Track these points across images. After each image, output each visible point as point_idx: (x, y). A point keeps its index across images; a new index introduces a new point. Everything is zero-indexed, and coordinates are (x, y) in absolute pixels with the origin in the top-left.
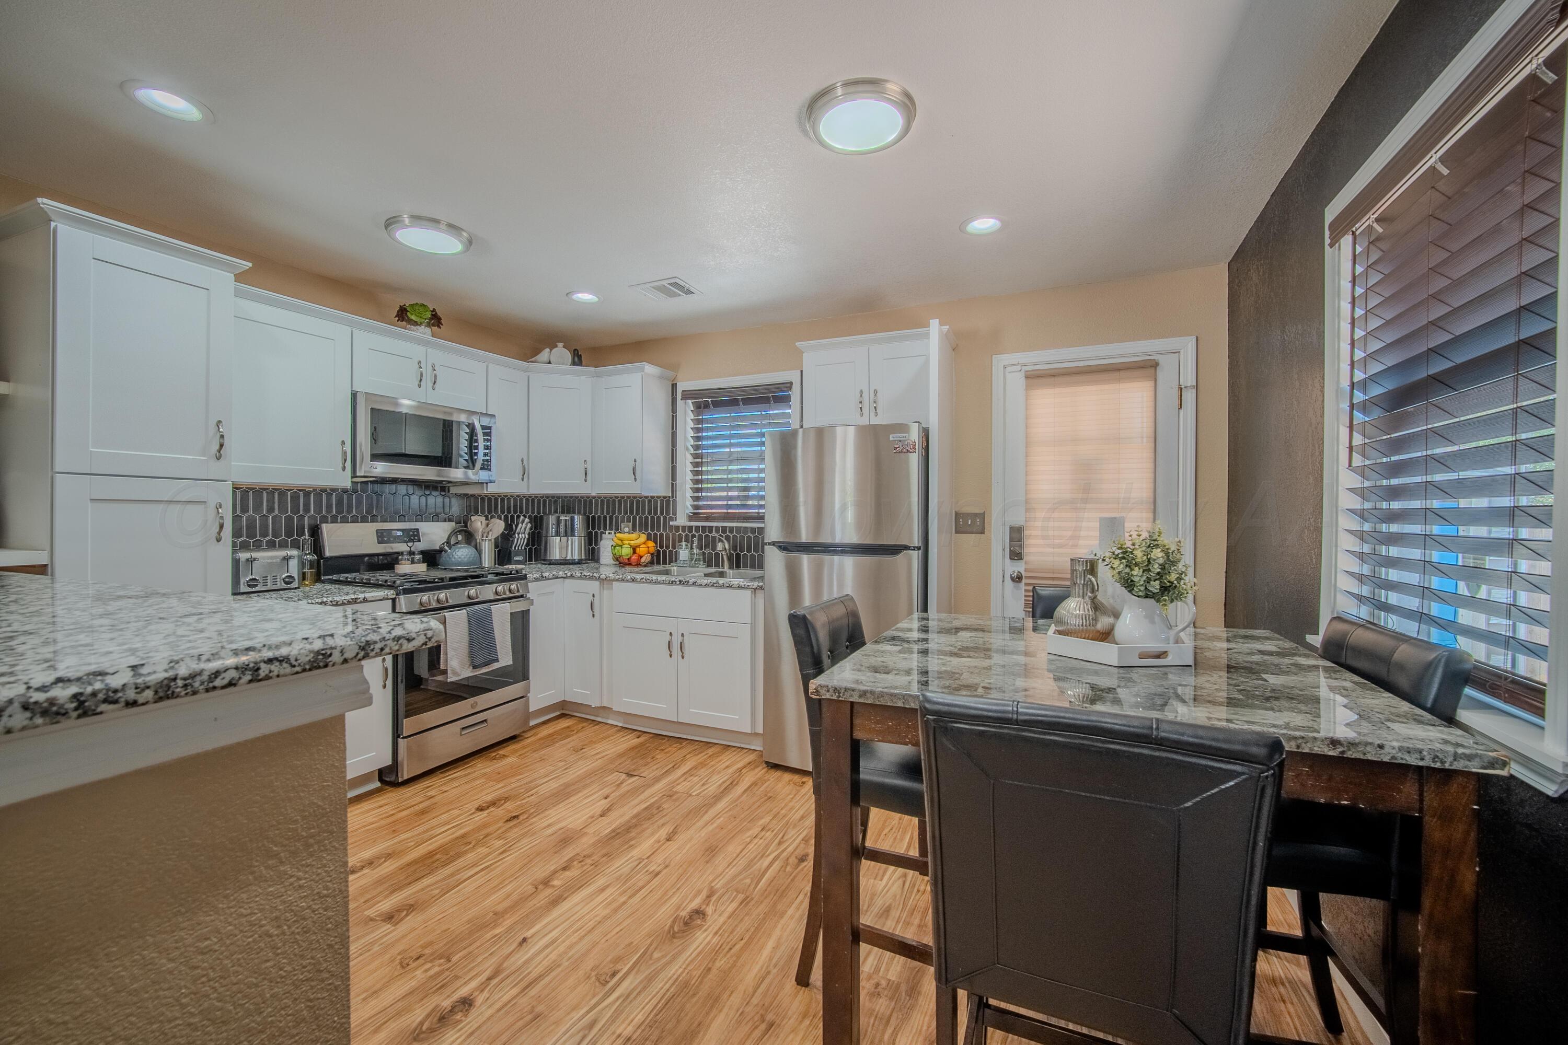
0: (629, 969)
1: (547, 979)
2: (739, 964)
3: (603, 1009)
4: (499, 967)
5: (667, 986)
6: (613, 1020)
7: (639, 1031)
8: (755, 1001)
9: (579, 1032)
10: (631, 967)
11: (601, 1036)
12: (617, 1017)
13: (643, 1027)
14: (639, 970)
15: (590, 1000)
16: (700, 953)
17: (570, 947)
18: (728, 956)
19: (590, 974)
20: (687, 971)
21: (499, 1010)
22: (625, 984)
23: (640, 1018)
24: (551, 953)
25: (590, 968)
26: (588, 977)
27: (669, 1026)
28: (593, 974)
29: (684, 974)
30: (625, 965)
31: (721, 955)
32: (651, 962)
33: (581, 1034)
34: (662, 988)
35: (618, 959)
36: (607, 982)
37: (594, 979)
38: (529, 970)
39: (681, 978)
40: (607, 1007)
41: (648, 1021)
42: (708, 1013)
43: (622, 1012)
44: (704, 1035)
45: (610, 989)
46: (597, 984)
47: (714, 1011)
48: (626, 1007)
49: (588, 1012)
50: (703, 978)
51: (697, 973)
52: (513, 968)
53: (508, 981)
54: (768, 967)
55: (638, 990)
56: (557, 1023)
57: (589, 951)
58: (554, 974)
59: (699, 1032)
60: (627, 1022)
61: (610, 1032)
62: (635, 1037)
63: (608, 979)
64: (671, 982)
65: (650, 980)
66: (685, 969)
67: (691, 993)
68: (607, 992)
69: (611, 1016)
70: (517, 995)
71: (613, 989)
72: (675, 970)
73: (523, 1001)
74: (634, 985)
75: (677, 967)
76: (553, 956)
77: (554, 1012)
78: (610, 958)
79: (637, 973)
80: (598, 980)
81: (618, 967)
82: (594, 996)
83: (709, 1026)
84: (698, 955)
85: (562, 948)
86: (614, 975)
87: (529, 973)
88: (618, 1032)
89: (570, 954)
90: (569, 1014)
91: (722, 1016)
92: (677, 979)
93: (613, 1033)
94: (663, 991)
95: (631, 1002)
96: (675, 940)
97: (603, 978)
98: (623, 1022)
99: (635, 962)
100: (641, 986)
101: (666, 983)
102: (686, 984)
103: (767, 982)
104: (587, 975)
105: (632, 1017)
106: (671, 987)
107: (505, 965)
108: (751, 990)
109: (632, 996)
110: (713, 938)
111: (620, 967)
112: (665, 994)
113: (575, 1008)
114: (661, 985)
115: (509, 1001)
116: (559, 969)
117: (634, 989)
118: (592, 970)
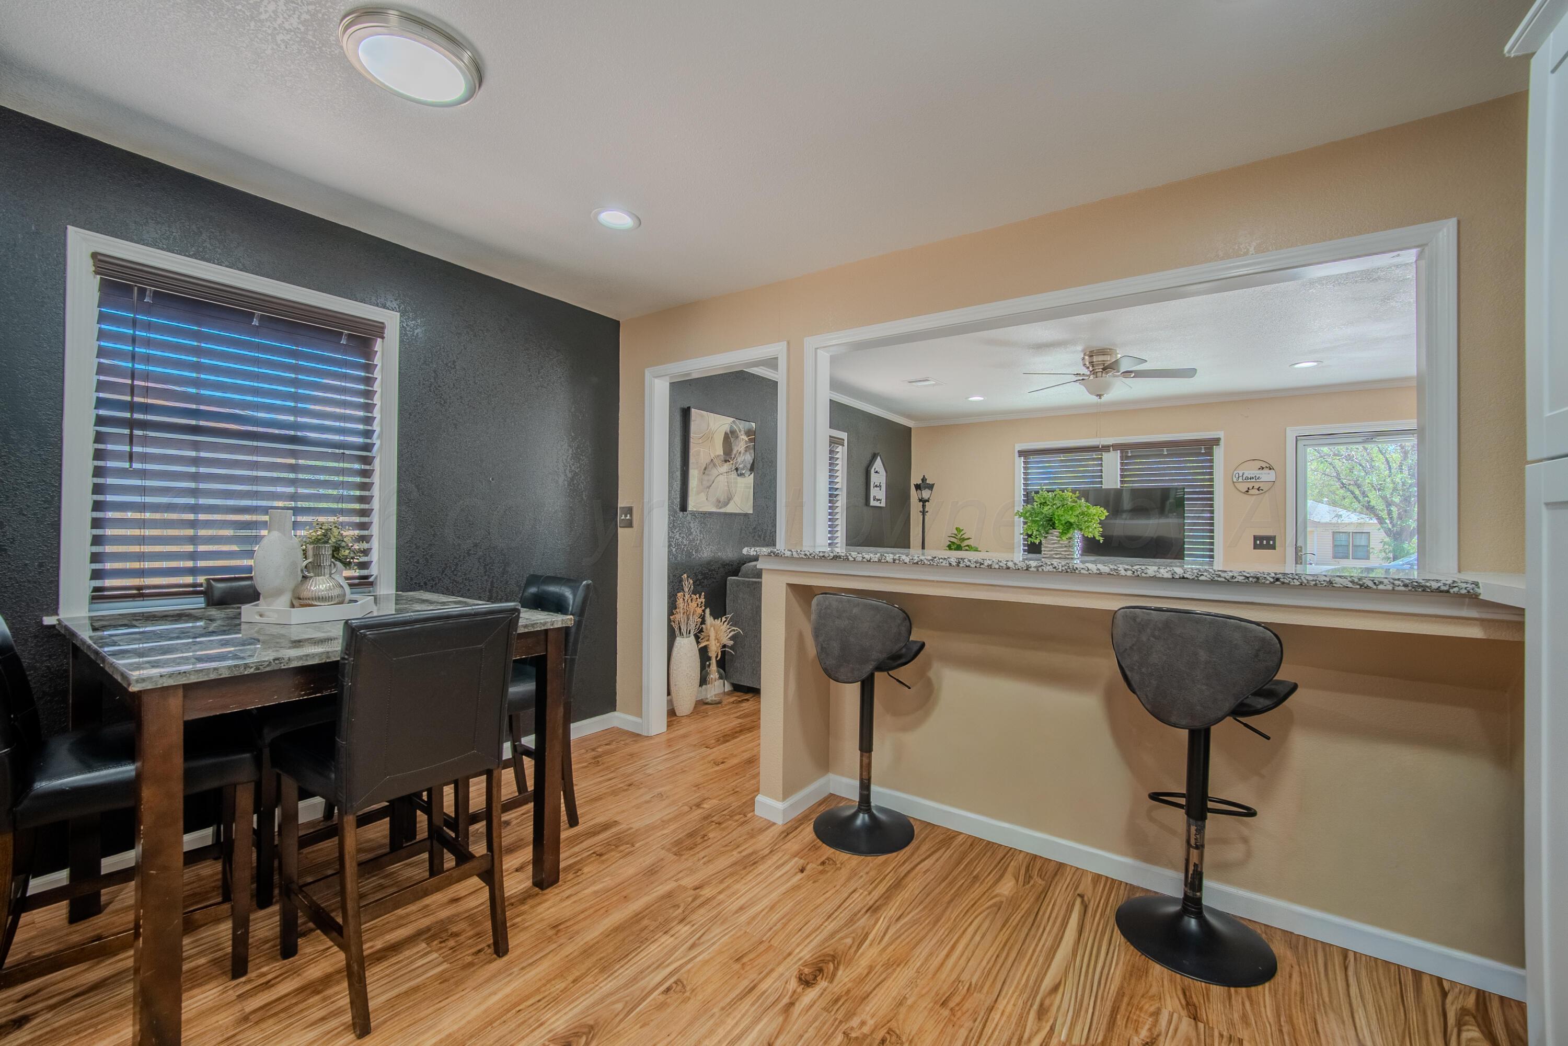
0: (652, 993)
1: (733, 995)
2: (544, 981)
3: (682, 958)
4: (788, 1016)
5: (620, 971)
6: (675, 949)
7: (656, 937)
8: (554, 946)
9: (703, 943)
10: (650, 995)
11: (686, 937)
12: (672, 949)
13: (653, 939)
14: (643, 991)
15: (692, 968)
16: (573, 1001)
17: (711, 1032)
18: (547, 993)
19: (691, 993)
20: (596, 983)
21: (772, 970)
22: (659, 978)
23: (653, 947)
24: (733, 1027)
25: (692, 1001)
26: (693, 991)
27: (631, 938)
28: (687, 994)
29: (600, 980)
30: (654, 999)
31: (553, 995)
32: (628, 999)
33: (702, 941)
34: (627, 969)
35: (661, 1006)
36: (676, 983)
37: (688, 988)
38: (754, 1008)
39: (605, 976)
40: (679, 960)
41: (648, 943)
42: (598, 942)
43: (666, 954)
44: (607, 929)
45: (674, 975)
46: (685, 982)
47: (591, 944)
48: (663, 957)
49: (695, 957)
50: (585, 974)
51: (588, 979)
52: (771, 1013)
53: (772, 999)
54: (518, 975)
55: (650, 969)
56: (720, 952)
57: (691, 1023)
58: (728, 1000)
59: (612, 930)
60: (664, 945)
61: (680, 939)
62: (661, 934)
63: (674, 986)
64: (616, 974)
65: (635, 979)
66: (597, 986)
67: (603, 961)
68: (676, 973)
69: (676, 951)
70: (760, 981)
71: (671, 974)
72: (607, 986)
73: (753, 975)
74: (651, 976)
75: (604, 988)
76: (730, 1022)
77: (724, 961)
78: (669, 1011)
79: (645, 988)
80: (684, 986)
81: (662, 998)
82: (689, 971)
83: (601, 933)
84: (578, 998)
85: (721, 1032)
86: (668, 989)
87: (753, 1005)
88: (672, 939)
89: (712, 1022)
90: (712, 958)
91: (588, 939)
92: (609, 976)
93: (676, 938)
94: (626, 966)
95: (658, 960)
96: (592, 1023)
97: (679, 988)
98: (668, 945)
99: (644, 1001)
100: (644, 974)
101: (620, 974)
102: (603, 970)
103: (530, 961)
104: (694, 993)
105: (659, 949)
106: (618, 969)
107: (781, 1019)
108: (550, 956)
109: (655, 966)
110: (548, 1019)
111: (660, 997)
112: (626, 963)
113: (706, 962)
114: (626, 972)
115: (765, 977)
116: (722, 1004)
117: (653, 971)
118: (689, 999)
